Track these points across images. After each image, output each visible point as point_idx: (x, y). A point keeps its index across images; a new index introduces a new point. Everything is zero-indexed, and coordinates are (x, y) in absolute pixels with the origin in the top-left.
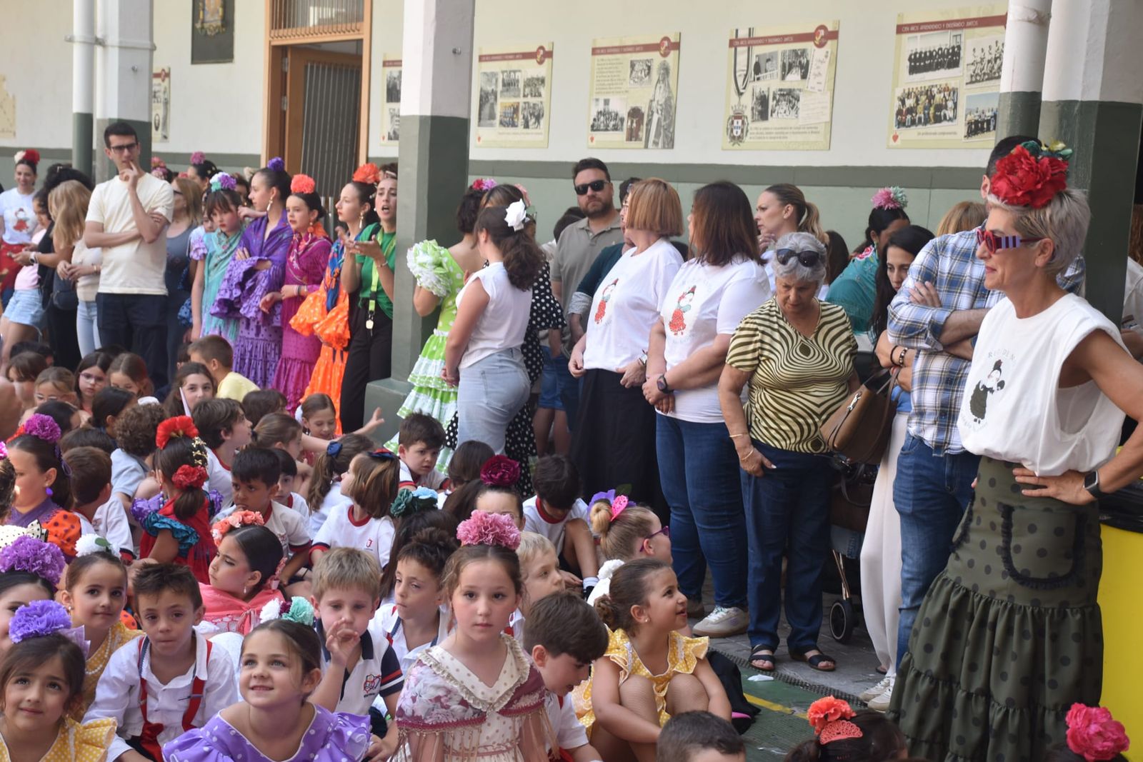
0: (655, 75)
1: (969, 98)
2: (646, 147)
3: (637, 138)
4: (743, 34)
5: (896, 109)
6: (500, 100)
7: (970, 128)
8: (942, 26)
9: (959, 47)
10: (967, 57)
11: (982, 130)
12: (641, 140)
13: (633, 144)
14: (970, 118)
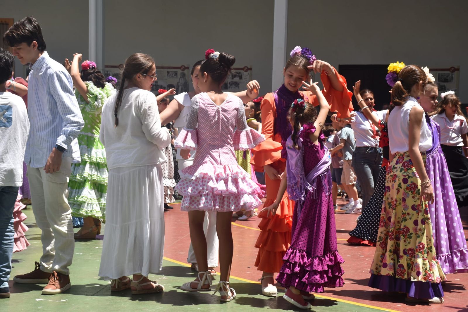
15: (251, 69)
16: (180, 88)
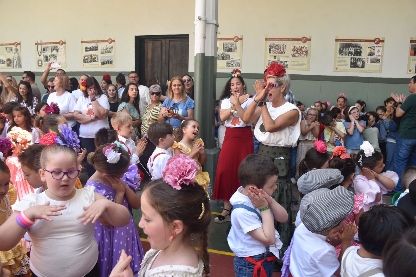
0: (14, 51)
1: (101, 57)
2: (13, 68)
3: (10, 66)
4: (39, 42)
5: (83, 59)
7: (102, 63)
8: (93, 42)
9: (97, 46)
10: (99, 48)
11: (105, 64)
12: (11, 66)
13: (9, 67)
14: (102, 61)
15: (65, 43)
16: (15, 61)
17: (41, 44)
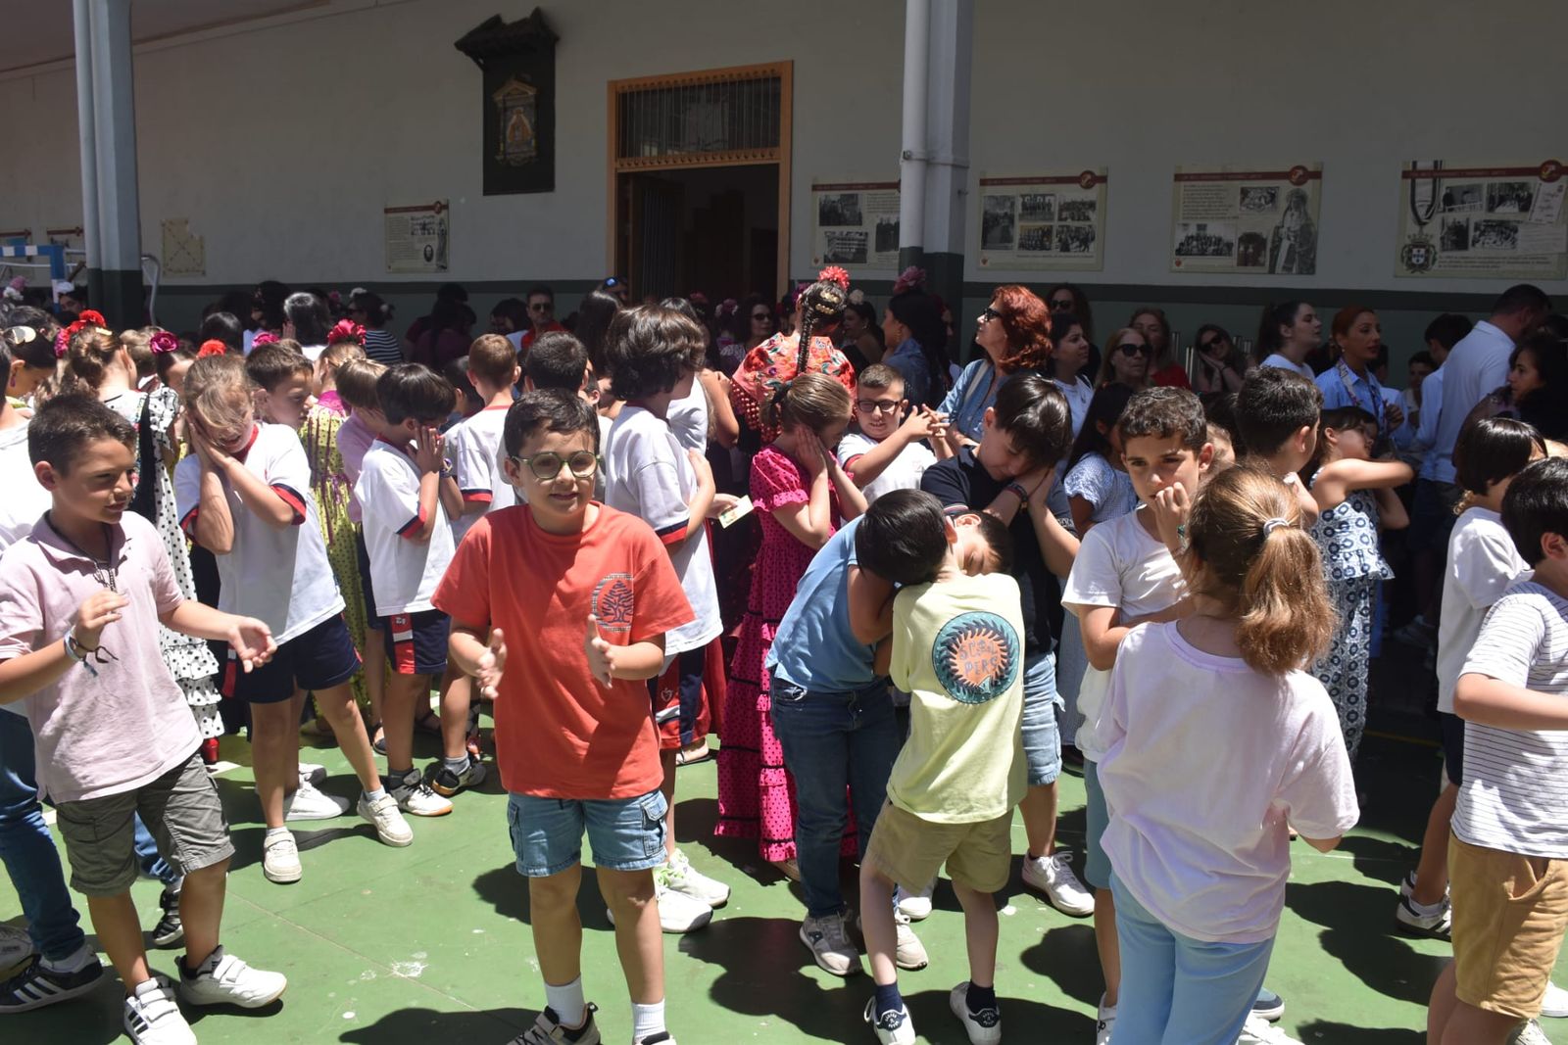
2: (1272, 272)
3: (1255, 263)
4: (1425, 164)
6: (1018, 224)
12: (1263, 265)
13: (1250, 268)
16: (1285, 245)
17: (1437, 173)
